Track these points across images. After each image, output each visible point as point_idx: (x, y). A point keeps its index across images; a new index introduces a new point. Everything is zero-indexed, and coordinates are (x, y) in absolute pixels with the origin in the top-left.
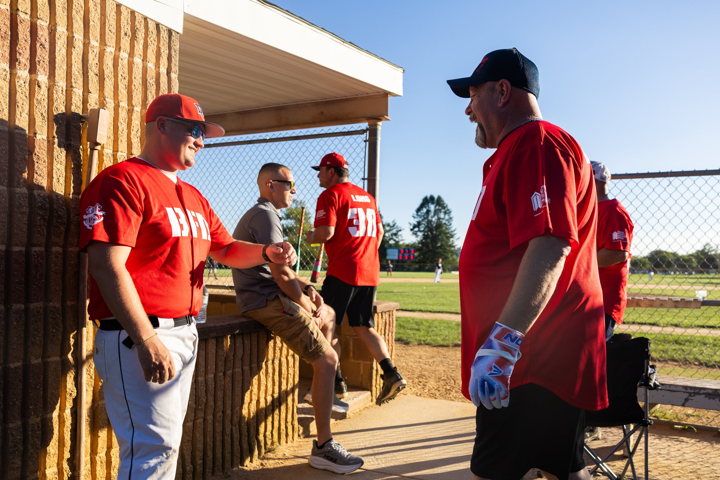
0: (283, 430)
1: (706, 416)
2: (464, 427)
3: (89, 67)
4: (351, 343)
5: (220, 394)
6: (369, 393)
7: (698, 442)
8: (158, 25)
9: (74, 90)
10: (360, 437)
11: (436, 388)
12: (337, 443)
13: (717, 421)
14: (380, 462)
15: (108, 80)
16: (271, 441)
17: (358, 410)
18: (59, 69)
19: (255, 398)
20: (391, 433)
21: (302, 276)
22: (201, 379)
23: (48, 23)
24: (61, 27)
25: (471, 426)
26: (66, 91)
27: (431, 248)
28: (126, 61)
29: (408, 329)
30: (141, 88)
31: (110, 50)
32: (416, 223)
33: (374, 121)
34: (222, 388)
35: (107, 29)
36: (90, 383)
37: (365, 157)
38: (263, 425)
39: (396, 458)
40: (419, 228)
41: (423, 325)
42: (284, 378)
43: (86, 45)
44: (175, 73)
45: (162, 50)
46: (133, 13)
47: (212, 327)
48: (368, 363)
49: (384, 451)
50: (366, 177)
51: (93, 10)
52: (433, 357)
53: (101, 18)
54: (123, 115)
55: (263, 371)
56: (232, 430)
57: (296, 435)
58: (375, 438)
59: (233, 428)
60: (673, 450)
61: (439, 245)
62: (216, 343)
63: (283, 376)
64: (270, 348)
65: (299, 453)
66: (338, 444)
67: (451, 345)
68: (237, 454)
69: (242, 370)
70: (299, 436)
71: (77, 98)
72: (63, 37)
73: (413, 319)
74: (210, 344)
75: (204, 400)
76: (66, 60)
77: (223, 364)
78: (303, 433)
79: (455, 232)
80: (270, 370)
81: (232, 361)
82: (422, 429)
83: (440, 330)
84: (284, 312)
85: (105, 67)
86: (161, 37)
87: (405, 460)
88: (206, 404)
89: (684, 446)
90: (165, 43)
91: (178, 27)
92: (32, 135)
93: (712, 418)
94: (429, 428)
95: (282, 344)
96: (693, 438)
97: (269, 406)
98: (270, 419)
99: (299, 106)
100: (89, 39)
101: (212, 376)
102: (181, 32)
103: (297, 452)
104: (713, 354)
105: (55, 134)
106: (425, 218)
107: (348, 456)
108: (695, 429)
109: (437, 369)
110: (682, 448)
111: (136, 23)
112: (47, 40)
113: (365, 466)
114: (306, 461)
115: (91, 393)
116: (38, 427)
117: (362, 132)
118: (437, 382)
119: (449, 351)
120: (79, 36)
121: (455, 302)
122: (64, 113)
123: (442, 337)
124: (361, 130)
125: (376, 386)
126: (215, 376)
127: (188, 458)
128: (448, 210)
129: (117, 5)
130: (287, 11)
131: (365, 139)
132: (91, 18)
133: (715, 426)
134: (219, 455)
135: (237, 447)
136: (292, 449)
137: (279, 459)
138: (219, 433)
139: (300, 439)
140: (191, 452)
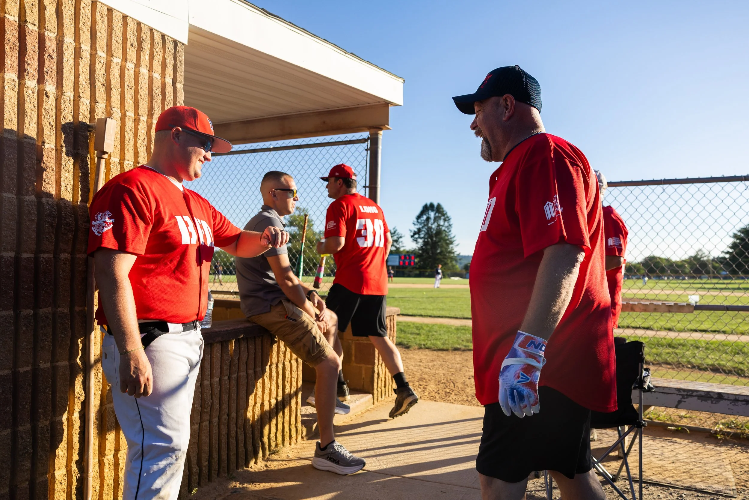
0: (287, 432)
1: (698, 418)
2: (464, 429)
3: (96, 77)
4: (353, 347)
5: (225, 397)
6: (371, 396)
7: (691, 442)
8: (163, 36)
9: (82, 99)
10: (362, 439)
11: (436, 391)
12: (339, 445)
13: (709, 423)
14: (382, 464)
15: (114, 90)
16: (275, 443)
17: (360, 413)
18: (66, 79)
19: (259, 401)
20: (392, 435)
21: (305, 282)
22: (206, 382)
23: (56, 34)
24: (68, 38)
26: (74, 100)
27: (431, 254)
28: (132, 72)
29: (408, 333)
30: (147, 97)
31: (117, 60)
32: (416, 230)
33: (375, 130)
34: (227, 391)
35: (113, 40)
36: (98, 387)
37: (366, 165)
38: (267, 428)
39: (397, 459)
40: (419, 235)
41: (423, 329)
42: (288, 382)
43: (93, 55)
44: (180, 83)
45: (167, 61)
46: (139, 24)
47: (217, 332)
48: (370, 366)
49: (385, 452)
50: (368, 185)
51: (100, 21)
52: (433, 361)
53: (108, 29)
54: (129, 124)
55: (267, 374)
56: (237, 432)
57: (299, 438)
58: (377, 440)
59: (238, 430)
60: (666, 450)
61: (439, 251)
62: (222, 348)
63: (286, 379)
64: (274, 352)
65: (303, 455)
66: (341, 446)
67: (450, 349)
68: (242, 456)
69: (247, 373)
70: (302, 438)
71: (84, 108)
72: (70, 48)
73: (413, 324)
74: (216, 348)
75: (210, 403)
76: (73, 70)
77: (228, 368)
78: (306, 435)
79: (454, 239)
80: (274, 374)
81: (237, 365)
82: (422, 431)
83: (440, 334)
84: (287, 317)
85: (112, 78)
86: (167, 48)
87: (406, 461)
88: (211, 406)
89: (677, 447)
90: (171, 54)
91: (183, 38)
92: (40, 144)
93: (704, 420)
94: (429, 430)
96: (685, 439)
97: (273, 409)
98: (274, 421)
99: (302, 116)
100: (96, 50)
101: (218, 379)
102: (186, 43)
103: (300, 453)
104: (705, 357)
105: (63, 143)
106: (425, 225)
107: (350, 457)
108: (688, 431)
109: (437, 372)
110: (676, 449)
111: (142, 34)
112: (55, 51)
113: (367, 467)
114: (309, 462)
115: (99, 397)
116: (47, 430)
117: (364, 141)
118: (436, 385)
119: (449, 355)
120: (86, 47)
121: (454, 307)
122: (71, 122)
123: (442, 341)
124: (362, 139)
125: (377, 389)
126: (220, 380)
127: (194, 460)
128: (448, 217)
129: (123, 17)
130: (290, 22)
131: (366, 148)
132: (98, 30)
133: (708, 428)
134: (224, 457)
135: (242, 449)
136: (295, 451)
137: (283, 461)
138: (224, 435)
139: (304, 441)
140: (197, 454)
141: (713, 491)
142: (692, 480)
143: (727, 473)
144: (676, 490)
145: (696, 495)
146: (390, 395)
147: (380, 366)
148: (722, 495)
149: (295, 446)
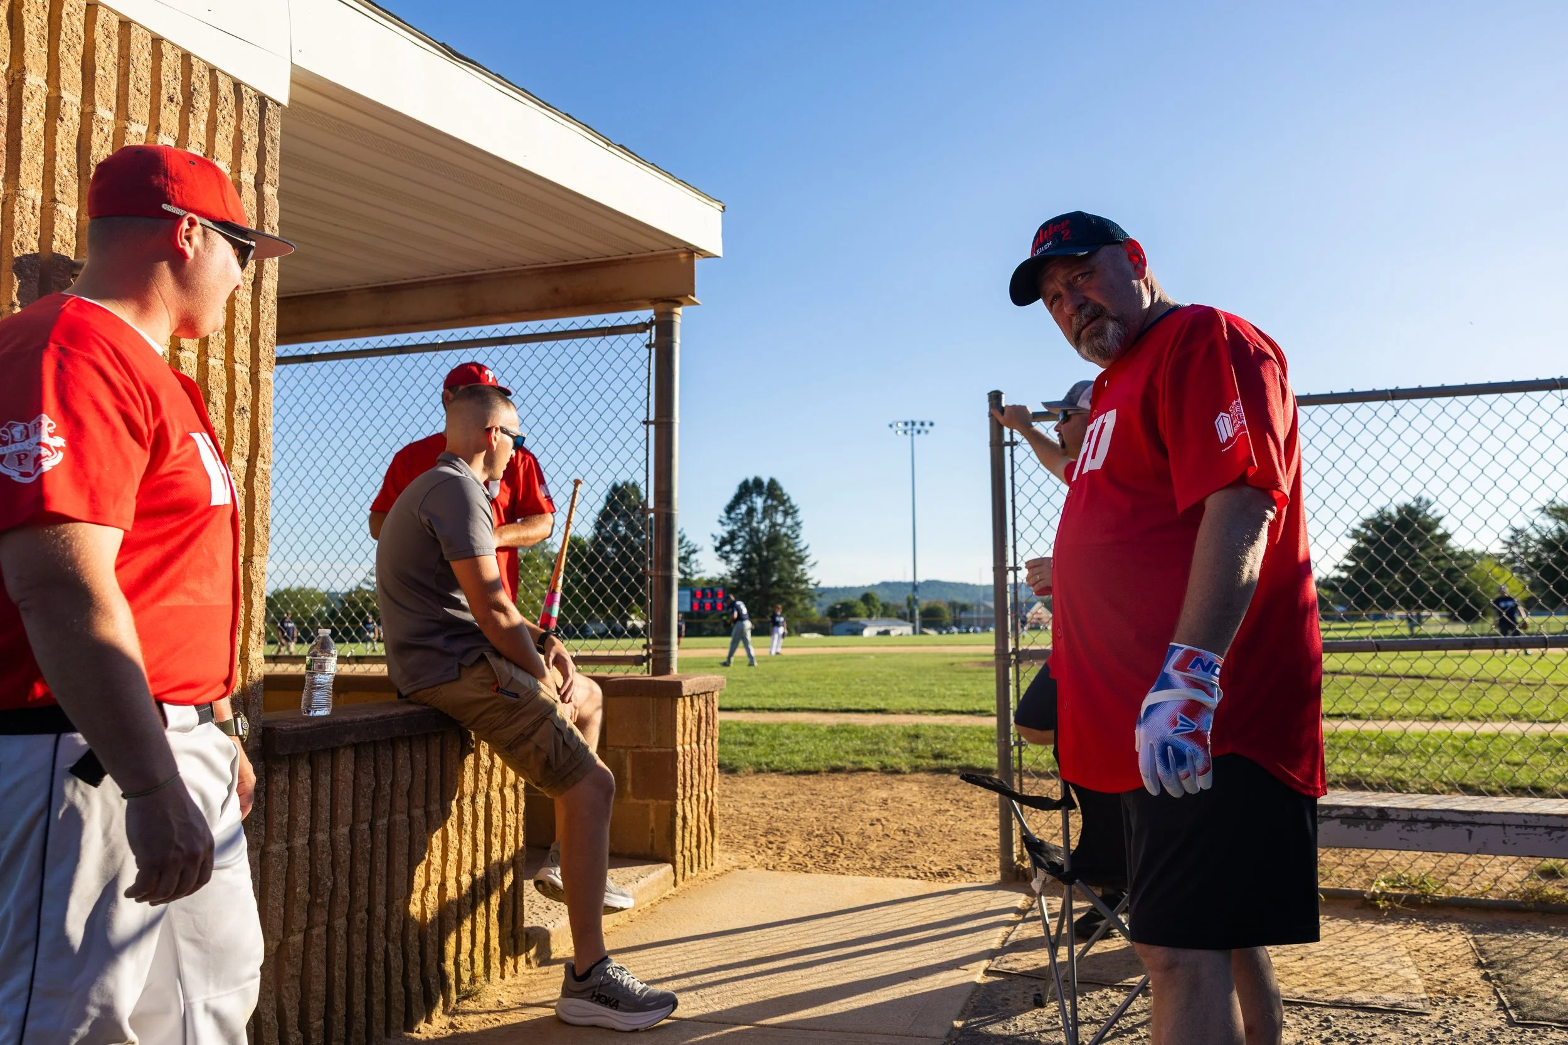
0: (495, 949)
2: (874, 922)
4: (628, 763)
5: (362, 870)
6: (669, 867)
7: (1329, 920)
8: (238, 87)
9: (60, 207)
10: (660, 956)
11: (804, 852)
12: (617, 965)
14: (710, 1002)
16: (470, 973)
17: (648, 905)
18: (27, 162)
19: (435, 878)
20: (724, 945)
23: (7, 65)
24: (34, 75)
25: (887, 920)
26: (42, 208)
27: (758, 587)
29: (730, 744)
31: (136, 129)
32: (726, 535)
33: (667, 305)
34: (367, 856)
35: (131, 86)
37: (649, 377)
38: (452, 939)
39: (741, 992)
40: (733, 545)
41: (760, 734)
42: (496, 836)
43: (87, 116)
44: (272, 185)
45: (246, 137)
46: (186, 57)
47: (346, 722)
48: (666, 802)
49: (714, 979)
50: (652, 418)
51: (104, 46)
52: (790, 794)
53: (119, 63)
55: (453, 819)
56: (386, 951)
57: (522, 961)
58: (691, 957)
59: (390, 946)
61: (774, 579)
62: (355, 758)
63: (493, 830)
64: (467, 769)
65: (532, 998)
66: (621, 968)
67: (823, 769)
68: (398, 1005)
69: (409, 816)
70: (528, 961)
71: (65, 225)
72: (37, 97)
73: (738, 725)
74: (342, 760)
75: (329, 884)
76: (43, 144)
77: (370, 803)
78: (537, 956)
79: (807, 552)
80: (468, 818)
81: (388, 798)
82: (788, 931)
83: (797, 743)
86: (244, 110)
87: (761, 994)
88: (332, 891)
90: (252, 122)
91: (280, 91)
93: (1347, 877)
94: (802, 929)
95: (492, 760)
97: (466, 895)
98: (467, 924)
99: (507, 276)
100: (93, 104)
101: (345, 830)
102: (285, 101)
103: (526, 995)
105: (15, 298)
106: (744, 525)
107: (642, 991)
109: (802, 816)
111: (194, 78)
112: (6, 100)
113: (680, 1012)
117: (642, 327)
118: (805, 841)
119: (822, 782)
120: (72, 98)
121: (818, 689)
122: (35, 254)
123: (804, 755)
124: (639, 324)
125: (682, 852)
126: (351, 831)
127: (292, 1016)
128: (791, 507)
129: (153, 40)
130: (497, 75)
131: (648, 342)
132: (98, 63)
133: (1357, 889)
134: (360, 1009)
135: (397, 989)
136: (514, 990)
137: (489, 1012)
138: (358, 958)
139: (531, 968)
140: (300, 1003)
141: (1385, 1005)
142: (1343, 989)
143: (1406, 970)
144: (1316, 1008)
145: (1354, 1015)
146: (709, 867)
147: (686, 801)
148: (1403, 1013)
149: (513, 981)
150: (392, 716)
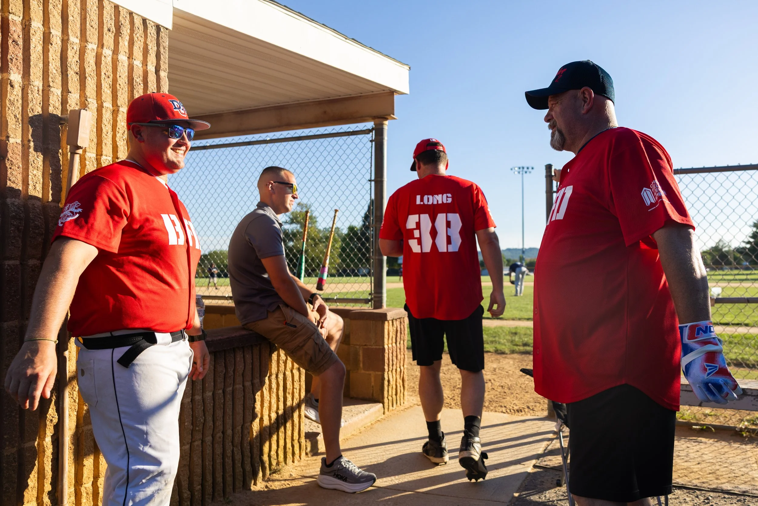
0: (289, 449)
1: (723, 415)
3: (68, 65)
4: (361, 352)
5: (219, 413)
6: (381, 405)
7: (716, 442)
8: (144, 21)
9: (52, 89)
10: (372, 452)
12: (347, 460)
13: (734, 420)
15: (90, 79)
16: (276, 461)
17: (369, 424)
18: (34, 67)
20: (404, 447)
22: (198, 397)
23: (21, 18)
24: (36, 22)
25: (488, 436)
26: (43, 90)
28: (109, 59)
30: (126, 87)
31: (92, 46)
33: (380, 120)
34: (222, 406)
35: (88, 24)
36: (73, 407)
37: (371, 157)
38: (267, 445)
42: (289, 393)
43: (65, 41)
44: (164, 71)
45: (149, 47)
46: (117, 7)
48: (379, 373)
50: (373, 178)
51: (73, 4)
53: (81, 13)
54: (107, 116)
55: (267, 385)
56: (233, 451)
57: (303, 454)
58: (388, 453)
59: (235, 449)
60: (691, 451)
63: (288, 391)
64: (273, 361)
65: (307, 473)
66: (349, 461)
68: (239, 477)
69: (243, 386)
70: (307, 454)
71: (55, 98)
72: (38, 33)
75: (202, 420)
76: (42, 57)
77: (223, 380)
78: (311, 451)
80: (274, 385)
81: (232, 377)
84: (286, 323)
85: (86, 66)
86: (148, 33)
88: (204, 424)
89: (702, 447)
90: (153, 39)
91: (167, 22)
92: (4, 138)
93: (729, 417)
96: (711, 438)
97: (274, 423)
98: (275, 437)
100: (68, 35)
101: (210, 394)
102: (170, 27)
103: (304, 471)
104: (728, 351)
105: (30, 138)
107: (359, 473)
108: (713, 429)
110: (701, 449)
111: (121, 18)
112: (21, 36)
114: (313, 481)
115: (75, 418)
116: (14, 459)
117: (368, 131)
118: (452, 391)
120: (56, 32)
122: (40, 115)
124: (366, 130)
125: (388, 398)
126: (213, 394)
127: (185, 484)
130: (285, 6)
131: (371, 139)
132: (70, 13)
133: (733, 425)
134: (219, 479)
135: (239, 469)
136: (299, 469)
137: (285, 480)
138: (219, 455)
139: (308, 457)
140: (189, 478)
141: (739, 491)
142: (719, 481)
143: (754, 472)
144: (703, 492)
145: (723, 497)
146: (402, 404)
147: (390, 373)
148: (749, 496)
149: (299, 464)
150: (233, 337)
